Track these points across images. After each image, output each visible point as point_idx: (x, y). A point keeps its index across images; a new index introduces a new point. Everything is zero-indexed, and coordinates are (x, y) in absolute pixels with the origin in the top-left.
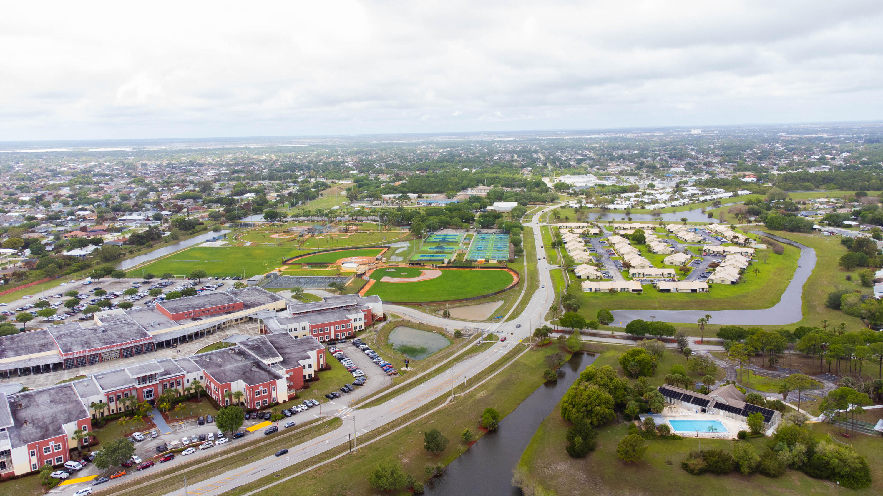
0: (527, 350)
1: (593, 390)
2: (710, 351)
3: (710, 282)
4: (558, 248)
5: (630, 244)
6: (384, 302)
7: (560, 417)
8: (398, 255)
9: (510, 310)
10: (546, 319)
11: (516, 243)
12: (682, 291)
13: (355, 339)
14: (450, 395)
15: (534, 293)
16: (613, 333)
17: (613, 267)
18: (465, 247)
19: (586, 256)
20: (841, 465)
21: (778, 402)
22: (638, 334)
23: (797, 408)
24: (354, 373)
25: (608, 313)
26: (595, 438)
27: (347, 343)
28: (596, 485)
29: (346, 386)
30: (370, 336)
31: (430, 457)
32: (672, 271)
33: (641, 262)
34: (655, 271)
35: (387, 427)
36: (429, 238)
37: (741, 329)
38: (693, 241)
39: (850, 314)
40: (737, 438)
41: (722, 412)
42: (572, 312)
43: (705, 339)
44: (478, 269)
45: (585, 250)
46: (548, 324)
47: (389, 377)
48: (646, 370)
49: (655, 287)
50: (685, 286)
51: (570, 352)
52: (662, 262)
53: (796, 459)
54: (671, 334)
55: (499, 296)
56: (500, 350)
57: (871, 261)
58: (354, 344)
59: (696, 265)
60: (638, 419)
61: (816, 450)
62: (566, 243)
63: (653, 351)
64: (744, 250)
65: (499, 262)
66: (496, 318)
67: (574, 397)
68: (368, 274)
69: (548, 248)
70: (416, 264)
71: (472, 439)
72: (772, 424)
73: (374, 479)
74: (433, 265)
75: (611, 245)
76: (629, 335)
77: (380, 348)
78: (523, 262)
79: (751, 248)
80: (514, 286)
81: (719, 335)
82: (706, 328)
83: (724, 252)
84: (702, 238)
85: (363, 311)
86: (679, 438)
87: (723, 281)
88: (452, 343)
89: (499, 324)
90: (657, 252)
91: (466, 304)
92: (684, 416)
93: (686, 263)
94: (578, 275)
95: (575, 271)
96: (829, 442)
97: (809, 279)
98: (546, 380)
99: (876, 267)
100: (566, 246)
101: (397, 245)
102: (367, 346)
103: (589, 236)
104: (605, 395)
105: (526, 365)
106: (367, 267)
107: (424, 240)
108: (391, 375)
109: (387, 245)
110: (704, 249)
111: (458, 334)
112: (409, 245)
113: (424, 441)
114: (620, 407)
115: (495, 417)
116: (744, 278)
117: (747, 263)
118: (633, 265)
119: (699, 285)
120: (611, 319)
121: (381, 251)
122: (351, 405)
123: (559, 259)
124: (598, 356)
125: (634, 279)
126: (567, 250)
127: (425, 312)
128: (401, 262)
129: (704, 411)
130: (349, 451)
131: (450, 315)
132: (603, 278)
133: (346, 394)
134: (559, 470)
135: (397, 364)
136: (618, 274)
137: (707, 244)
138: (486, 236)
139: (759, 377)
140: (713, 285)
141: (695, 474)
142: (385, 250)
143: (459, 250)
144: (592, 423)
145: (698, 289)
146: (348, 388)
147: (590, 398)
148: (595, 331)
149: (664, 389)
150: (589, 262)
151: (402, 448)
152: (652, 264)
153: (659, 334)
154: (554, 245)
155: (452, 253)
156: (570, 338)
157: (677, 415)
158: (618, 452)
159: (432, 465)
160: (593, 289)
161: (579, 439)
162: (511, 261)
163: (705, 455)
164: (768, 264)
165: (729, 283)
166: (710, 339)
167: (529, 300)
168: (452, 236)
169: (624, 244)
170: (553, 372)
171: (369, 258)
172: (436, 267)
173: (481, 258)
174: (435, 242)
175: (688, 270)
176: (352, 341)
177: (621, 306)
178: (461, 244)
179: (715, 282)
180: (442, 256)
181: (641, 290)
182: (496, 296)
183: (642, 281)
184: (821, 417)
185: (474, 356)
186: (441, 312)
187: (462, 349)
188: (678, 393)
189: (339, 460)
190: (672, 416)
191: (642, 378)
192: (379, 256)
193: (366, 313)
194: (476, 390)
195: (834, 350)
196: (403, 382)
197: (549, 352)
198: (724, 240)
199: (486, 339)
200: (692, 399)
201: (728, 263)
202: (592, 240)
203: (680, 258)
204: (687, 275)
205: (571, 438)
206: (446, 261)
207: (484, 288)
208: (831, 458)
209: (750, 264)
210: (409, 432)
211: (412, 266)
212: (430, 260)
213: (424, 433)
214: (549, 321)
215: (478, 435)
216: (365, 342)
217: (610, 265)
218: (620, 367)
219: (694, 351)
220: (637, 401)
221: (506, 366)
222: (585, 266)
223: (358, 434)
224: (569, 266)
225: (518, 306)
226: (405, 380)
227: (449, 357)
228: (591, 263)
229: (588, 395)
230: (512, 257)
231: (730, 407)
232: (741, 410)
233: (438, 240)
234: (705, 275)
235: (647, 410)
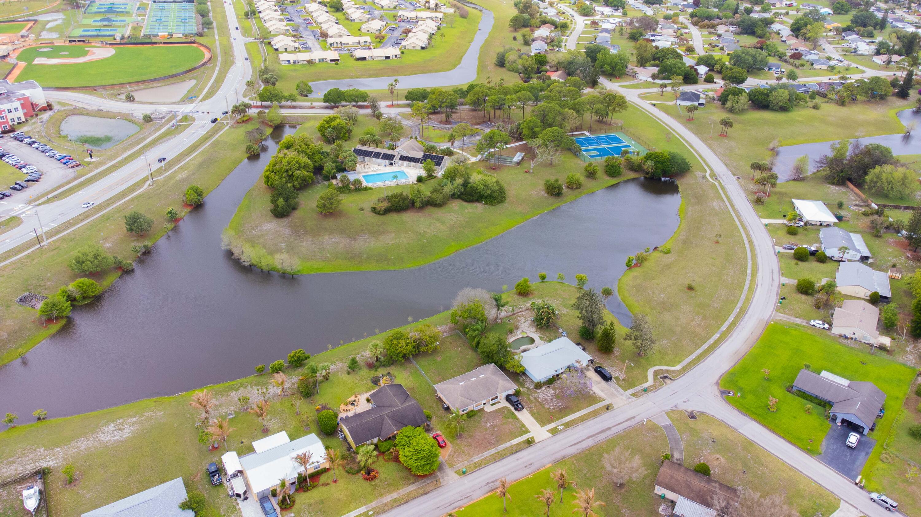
0: (227, 128)
1: (292, 156)
2: (399, 114)
3: (403, 49)
4: (252, 19)
5: (328, 12)
6: (45, 89)
7: (264, 186)
8: (51, 30)
9: (204, 89)
10: (244, 96)
11: (203, 14)
12: (376, 59)
13: (16, 133)
14: (148, 180)
15: (229, 69)
16: (312, 104)
17: (312, 37)
18: (139, 18)
19: (282, 26)
20: (485, 189)
21: (448, 148)
22: (335, 103)
23: (461, 152)
24: (23, 169)
25: (307, 85)
26: (297, 197)
27: (6, 138)
28: (299, 236)
29: (16, 184)
30: (35, 128)
31: (135, 238)
32: (368, 39)
33: (338, 31)
34: (351, 40)
35: (80, 218)
36: (90, 8)
37: (425, 90)
38: (389, 7)
39: (511, 71)
40: (416, 182)
41: (405, 163)
42: (270, 85)
43: (395, 103)
44: (160, 45)
45: (281, 20)
46: (247, 100)
47: (71, 170)
48: (342, 135)
49: (352, 56)
50: (380, 53)
51: (270, 126)
52: (359, 30)
53: (456, 190)
54: (365, 101)
55: (190, 75)
56: (197, 130)
57: (533, 22)
58: (16, 138)
59: (391, 32)
60: (335, 177)
61: (470, 181)
62: (260, 12)
63: (348, 117)
64: (434, 14)
65: (186, 36)
66: (189, 98)
67: (275, 165)
68: (14, 55)
69: (241, 18)
70: (79, 41)
71: (178, 216)
72: (443, 167)
73: (75, 265)
74: (101, 42)
75: (309, 13)
76: (327, 104)
77: (51, 140)
78: (214, 36)
79: (441, 12)
80: (206, 63)
81: (407, 98)
82: (395, 92)
83: (417, 17)
84: (397, 3)
85: (18, 100)
86: (371, 189)
87: (414, 47)
88: (142, 129)
89: (193, 105)
90: (354, 20)
91: (152, 86)
92: (375, 171)
93: (382, 30)
94: (275, 47)
95: (272, 43)
96: (479, 173)
97: (485, 41)
98: (248, 155)
99: (537, 27)
100: (261, 15)
101: (48, 17)
102: (33, 140)
103: (285, 4)
104: (304, 160)
105: (226, 143)
106: (10, 47)
107: (83, 10)
108: (73, 167)
109: (32, 18)
110: (399, 15)
111: (148, 119)
112: (63, 17)
113: (125, 225)
114: (318, 170)
115: (199, 193)
116: (433, 42)
117: (436, 28)
118: (330, 34)
119: (392, 51)
120: (310, 91)
121: (25, 26)
122: (29, 202)
123: (254, 30)
124: (298, 127)
125: (332, 49)
126: (263, 20)
127: (102, 97)
128: (56, 39)
129: (391, 164)
130: (39, 246)
131: (134, 99)
132: (301, 49)
133: (19, 192)
134: (265, 230)
135: (78, 155)
136: (316, 44)
137: (402, 10)
138: (165, 4)
139: (437, 132)
140: (405, 51)
141: (382, 215)
142: (30, 24)
143: (132, 22)
144: (294, 186)
145: (391, 56)
146: (21, 186)
147: (289, 164)
148: (294, 104)
149: (358, 149)
150: (286, 33)
151: (102, 234)
152: (349, 32)
153: (355, 101)
154: (247, 15)
155: (124, 26)
156: (270, 112)
157: (370, 170)
158: (317, 206)
159: (139, 245)
160: (292, 61)
161: (281, 201)
162: (200, 35)
163: (389, 199)
164: (454, 28)
165: (420, 48)
166: (400, 102)
167: (225, 76)
168: (120, 4)
169: (321, 12)
170: (256, 147)
171: (10, 35)
172: (106, 44)
173: (163, 32)
174: (99, 12)
175: (383, 37)
176: (12, 136)
177: (318, 77)
178: (134, 15)
179: (407, 48)
180: (111, 30)
181: (338, 60)
182: (187, 75)
183: (340, 50)
184: (479, 157)
185: (169, 139)
186: (123, 97)
187: (155, 133)
188: (370, 152)
189: (28, 256)
190: (365, 172)
191: (338, 142)
192: (24, 32)
193: (22, 102)
194: (175, 172)
195: (491, 101)
196: (89, 173)
197: (250, 127)
198: (418, 5)
199: (181, 121)
200: (381, 156)
201: (420, 28)
202: (289, 8)
203: (376, 25)
204: (382, 43)
205: (274, 201)
206: (118, 37)
207: (172, 67)
208: (479, 185)
209: (439, 29)
210: (107, 220)
211: (74, 43)
212: (97, 36)
213: (124, 218)
214: (248, 98)
215: (183, 212)
216: (30, 135)
217: (308, 35)
218: (319, 134)
219: (386, 114)
220: (333, 163)
221: (206, 146)
222: (281, 37)
223: (45, 229)
224: (265, 38)
225: (213, 84)
226: (92, 171)
227: (141, 143)
228: (288, 33)
229: (288, 162)
230: (201, 30)
231: (412, 158)
232: (420, 159)
233: (103, 10)
234: (399, 41)
235: (342, 169)
